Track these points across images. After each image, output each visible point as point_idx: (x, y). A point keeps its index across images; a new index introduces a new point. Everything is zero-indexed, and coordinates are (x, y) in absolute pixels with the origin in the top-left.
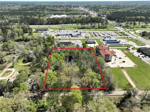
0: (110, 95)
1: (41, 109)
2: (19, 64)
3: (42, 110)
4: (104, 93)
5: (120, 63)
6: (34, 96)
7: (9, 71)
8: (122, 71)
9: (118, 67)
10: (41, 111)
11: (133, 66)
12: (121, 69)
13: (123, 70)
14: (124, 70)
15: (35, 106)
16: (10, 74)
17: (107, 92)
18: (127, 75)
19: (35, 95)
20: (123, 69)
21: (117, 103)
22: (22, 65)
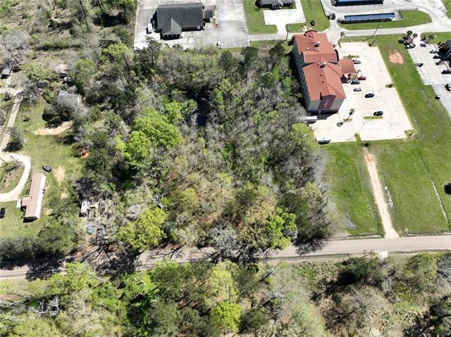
0: (315, 254)
1: (138, 304)
2: (36, 133)
3: (140, 307)
4: (300, 250)
5: (365, 118)
6: (111, 262)
7: (12, 165)
8: (366, 157)
9: (355, 140)
10: (136, 308)
11: (405, 137)
12: (365, 148)
13: (367, 151)
14: (369, 155)
15: (120, 296)
16: (18, 178)
17: (307, 246)
18: (376, 175)
19: (114, 259)
20: (368, 149)
21: (329, 281)
22: (47, 136)
